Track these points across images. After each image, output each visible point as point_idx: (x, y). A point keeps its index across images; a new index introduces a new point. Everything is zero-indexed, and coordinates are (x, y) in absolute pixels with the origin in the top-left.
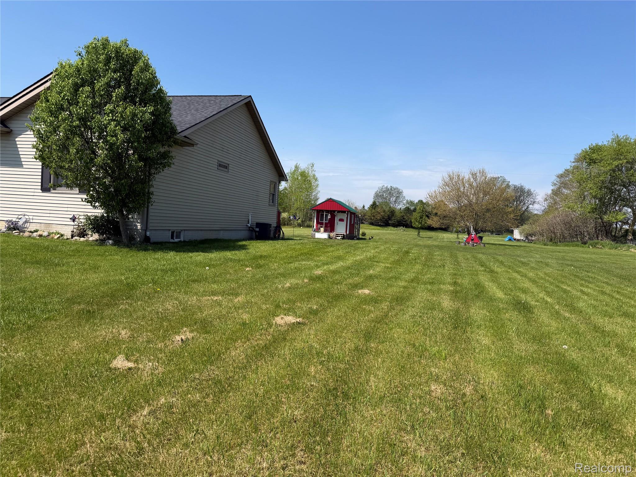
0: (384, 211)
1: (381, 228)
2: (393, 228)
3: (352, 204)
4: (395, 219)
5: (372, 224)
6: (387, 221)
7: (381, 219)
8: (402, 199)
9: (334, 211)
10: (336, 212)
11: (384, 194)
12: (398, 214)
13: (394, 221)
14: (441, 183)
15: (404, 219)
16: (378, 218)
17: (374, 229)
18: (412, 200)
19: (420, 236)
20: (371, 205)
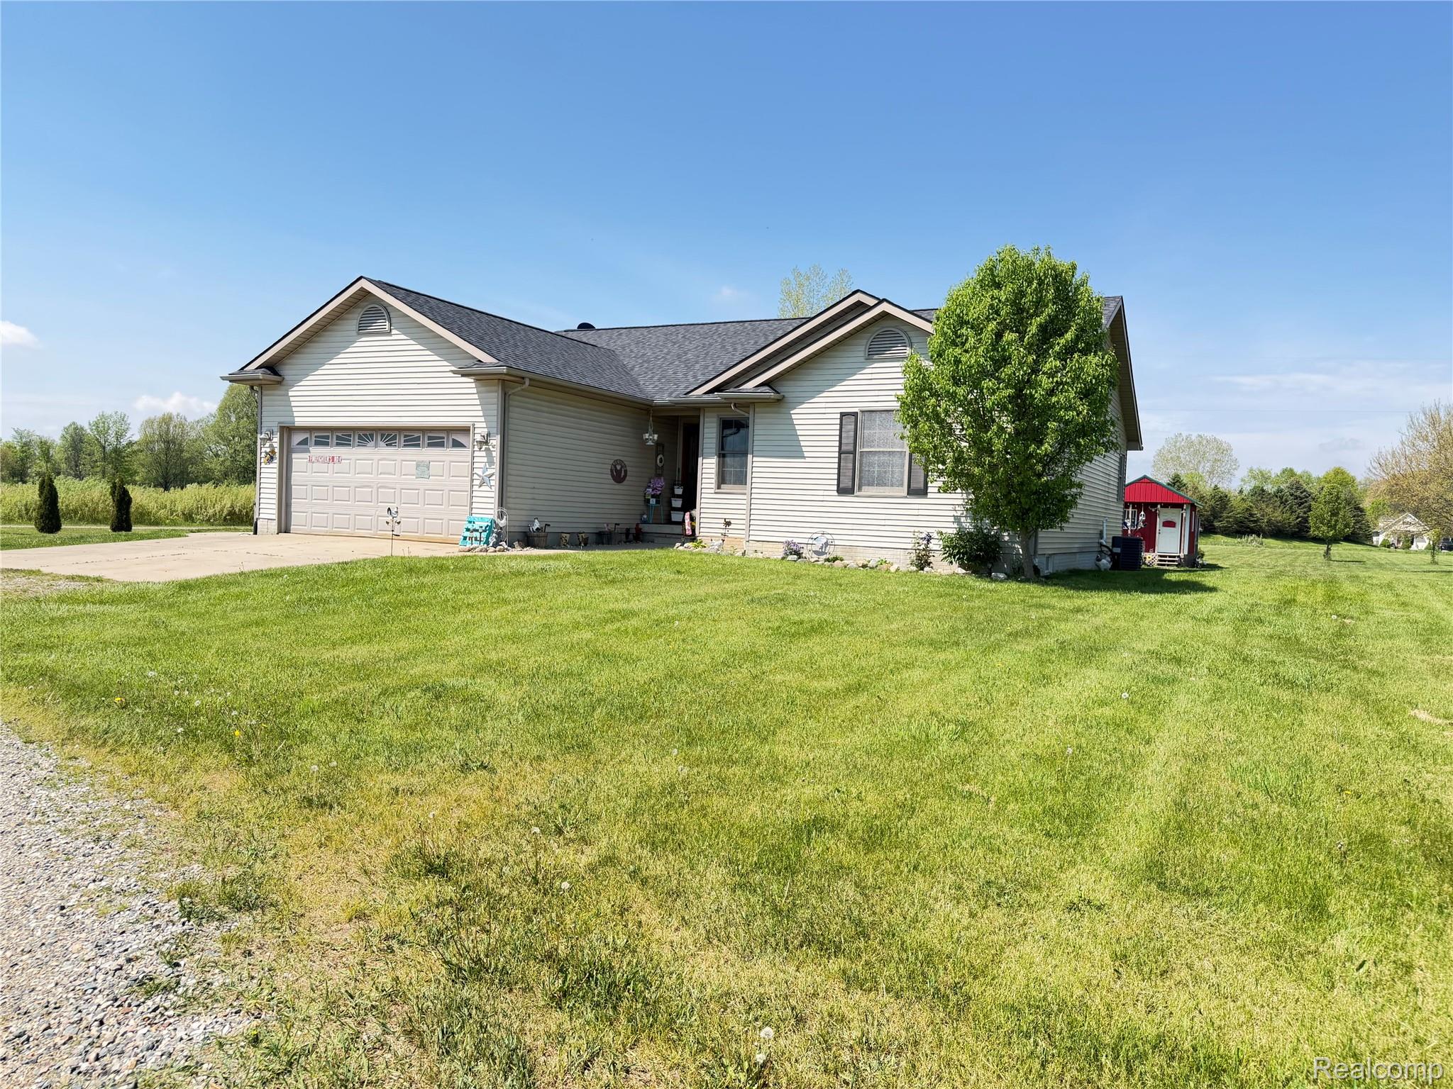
0: (1202, 498)
2: (1225, 539)
6: (1210, 523)
8: (1233, 466)
9: (1155, 505)
10: (1159, 506)
18: (1263, 468)
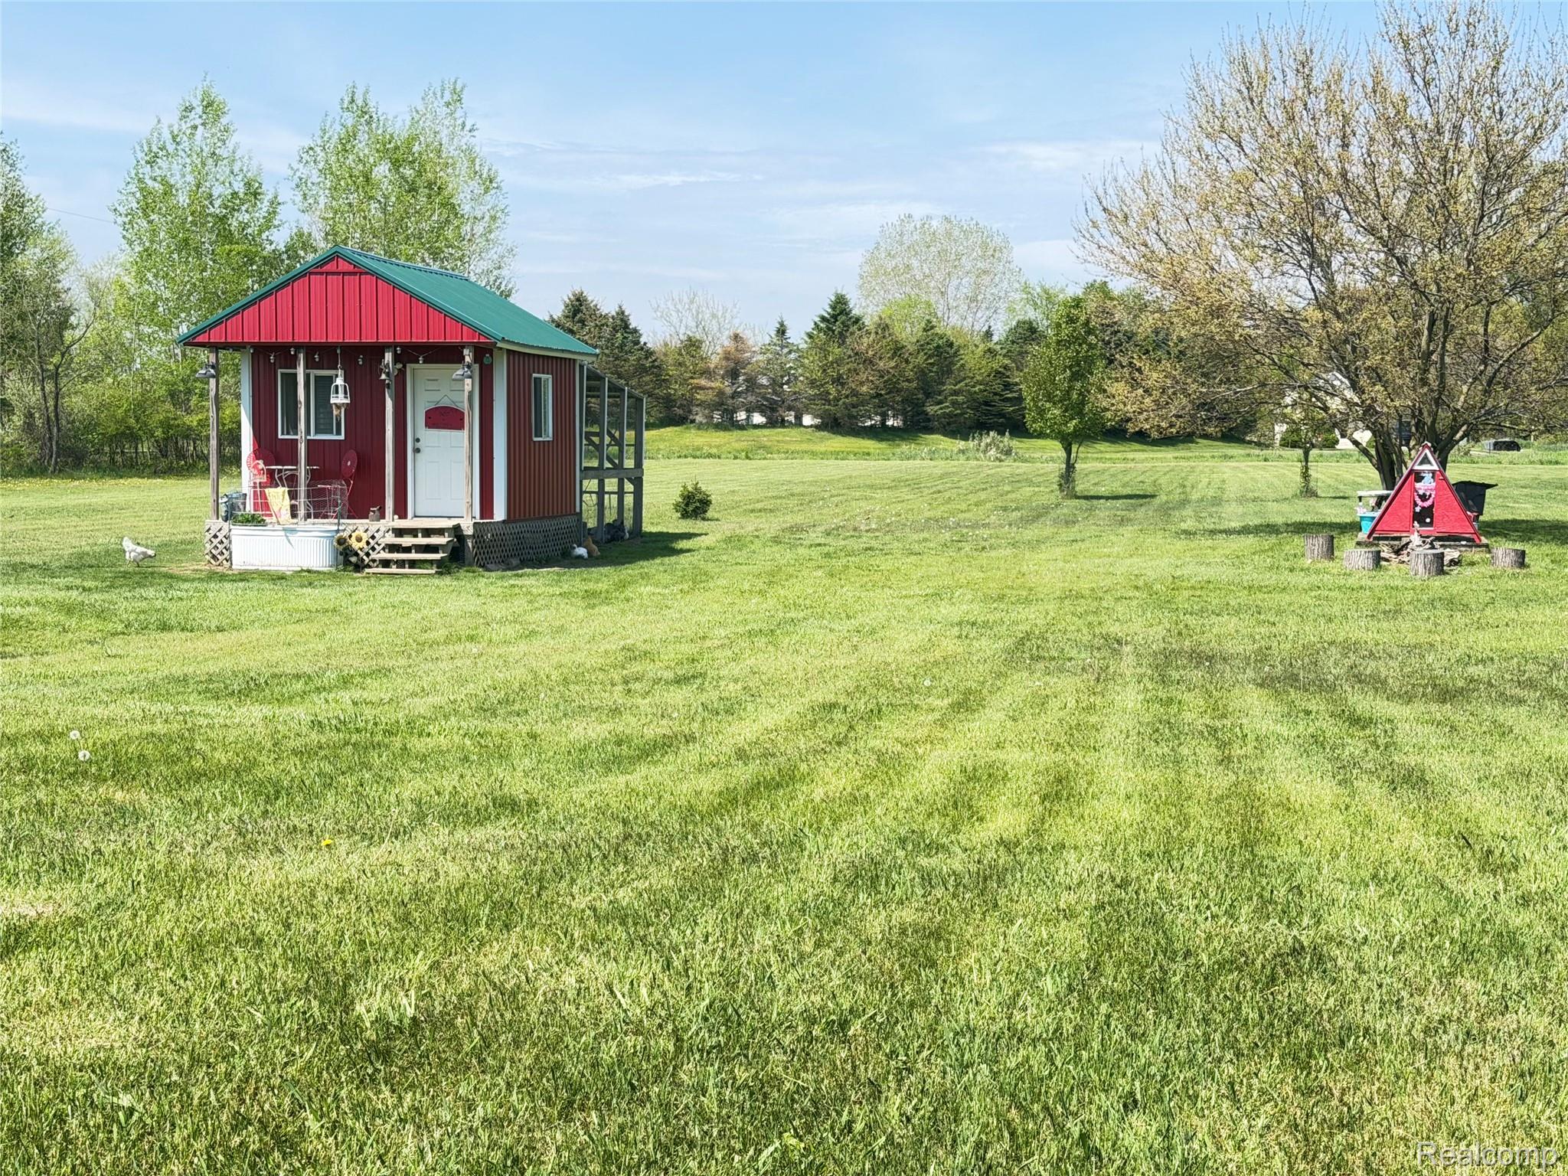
0: (897, 350)
1: (883, 445)
3: (714, 316)
4: (956, 393)
5: (832, 425)
6: (918, 406)
7: (879, 395)
8: (1005, 284)
9: (378, 350)
10: (388, 357)
11: (915, 263)
12: (972, 360)
13: (954, 403)
14: (1187, 119)
15: (1007, 386)
16: (864, 389)
17: (837, 455)
19: (1080, 487)
20: (823, 319)
